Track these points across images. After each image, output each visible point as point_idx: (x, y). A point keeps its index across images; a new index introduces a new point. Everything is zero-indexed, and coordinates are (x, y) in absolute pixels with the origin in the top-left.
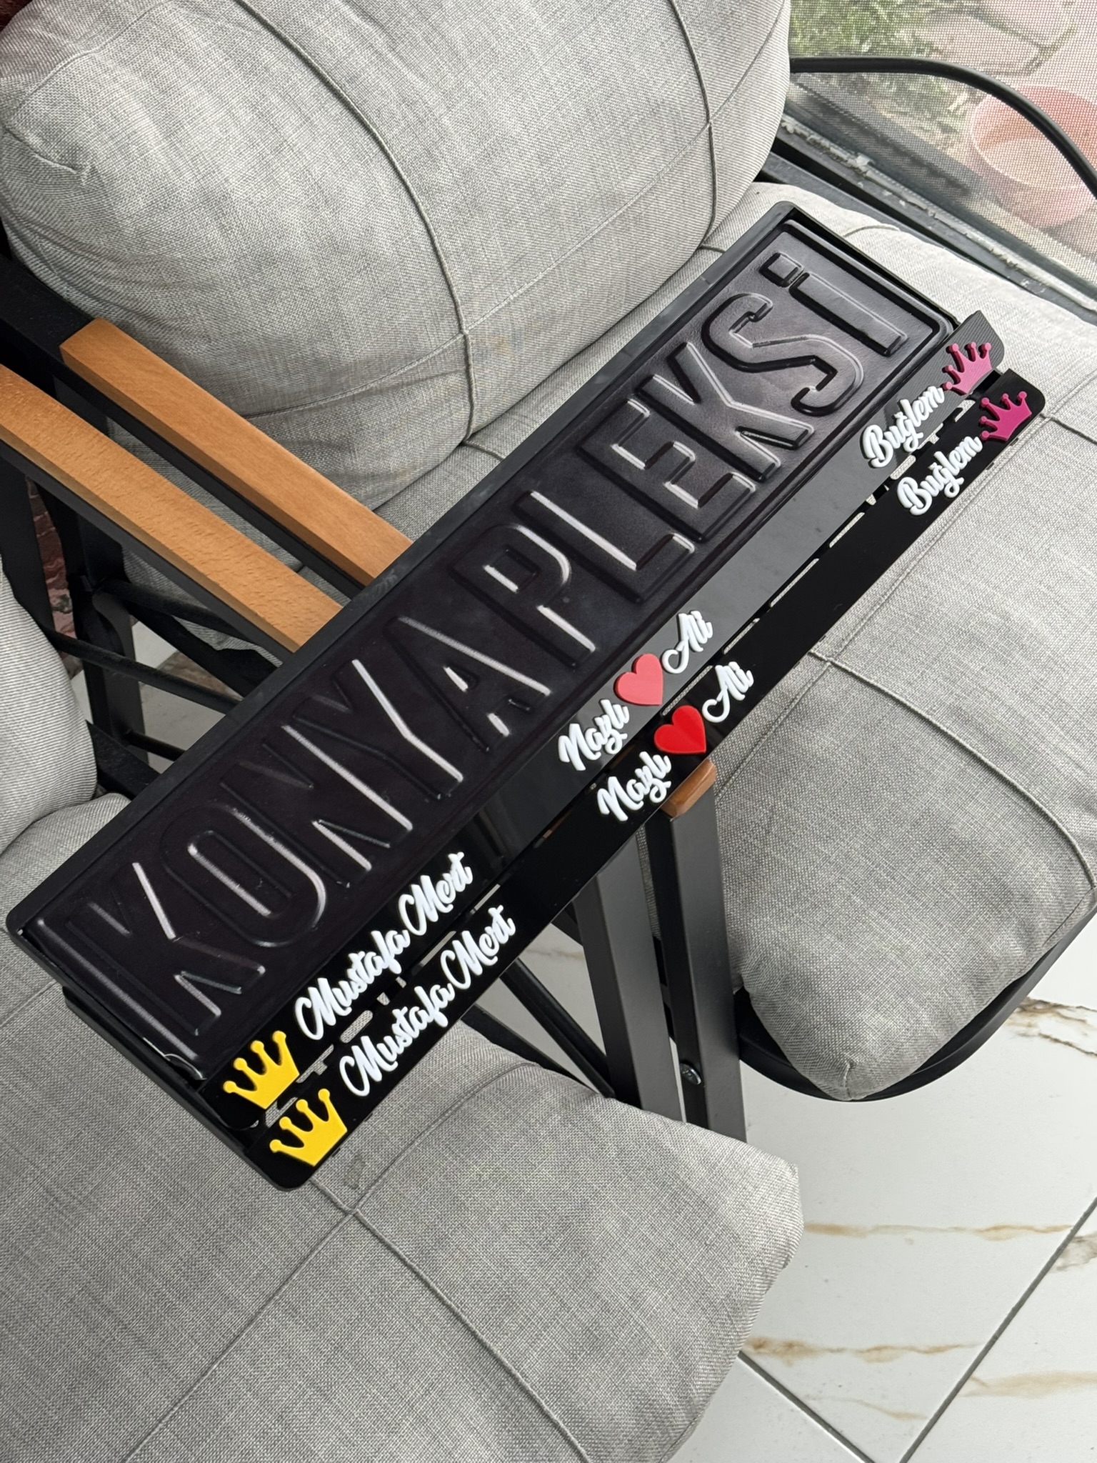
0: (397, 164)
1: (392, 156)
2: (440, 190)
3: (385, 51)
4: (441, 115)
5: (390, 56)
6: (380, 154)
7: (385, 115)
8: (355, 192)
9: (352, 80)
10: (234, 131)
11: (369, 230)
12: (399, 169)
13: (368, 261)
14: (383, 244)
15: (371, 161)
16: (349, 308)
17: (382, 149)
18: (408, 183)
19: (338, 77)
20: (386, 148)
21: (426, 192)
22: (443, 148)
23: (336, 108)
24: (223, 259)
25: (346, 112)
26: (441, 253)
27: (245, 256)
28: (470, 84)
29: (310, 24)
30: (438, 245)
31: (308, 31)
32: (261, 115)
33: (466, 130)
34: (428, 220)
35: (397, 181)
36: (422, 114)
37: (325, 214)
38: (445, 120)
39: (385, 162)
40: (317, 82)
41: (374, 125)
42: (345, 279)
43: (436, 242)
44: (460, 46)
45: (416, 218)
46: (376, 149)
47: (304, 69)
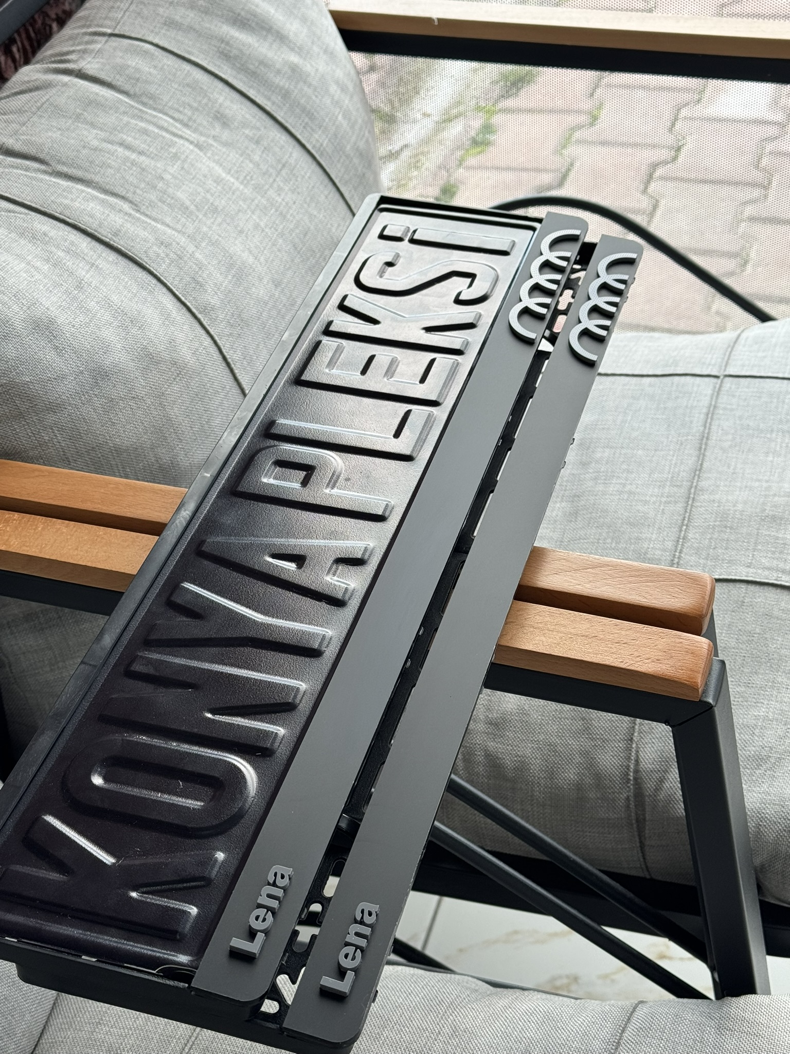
0: (174, 290)
1: (168, 284)
2: (213, 309)
3: (133, 213)
4: (193, 252)
5: (138, 215)
6: (159, 284)
7: (151, 254)
8: (151, 315)
9: (116, 234)
10: (38, 276)
11: (172, 341)
12: (177, 293)
13: (179, 369)
14: (185, 353)
15: (154, 290)
16: (175, 412)
17: (159, 280)
18: (188, 304)
19: (105, 233)
20: (162, 278)
21: (204, 311)
22: (205, 276)
23: (112, 256)
24: (64, 377)
25: (120, 258)
26: (229, 360)
27: (82, 372)
28: (205, 229)
29: (66, 202)
30: (226, 354)
31: (67, 207)
32: (55, 265)
33: (215, 262)
34: (212, 333)
35: (179, 304)
36: (179, 253)
37: (134, 331)
38: (197, 255)
39: (164, 290)
40: (89, 239)
41: (146, 263)
42: (166, 386)
43: (224, 351)
44: (188, 203)
45: (203, 332)
46: (154, 281)
47: (75, 232)
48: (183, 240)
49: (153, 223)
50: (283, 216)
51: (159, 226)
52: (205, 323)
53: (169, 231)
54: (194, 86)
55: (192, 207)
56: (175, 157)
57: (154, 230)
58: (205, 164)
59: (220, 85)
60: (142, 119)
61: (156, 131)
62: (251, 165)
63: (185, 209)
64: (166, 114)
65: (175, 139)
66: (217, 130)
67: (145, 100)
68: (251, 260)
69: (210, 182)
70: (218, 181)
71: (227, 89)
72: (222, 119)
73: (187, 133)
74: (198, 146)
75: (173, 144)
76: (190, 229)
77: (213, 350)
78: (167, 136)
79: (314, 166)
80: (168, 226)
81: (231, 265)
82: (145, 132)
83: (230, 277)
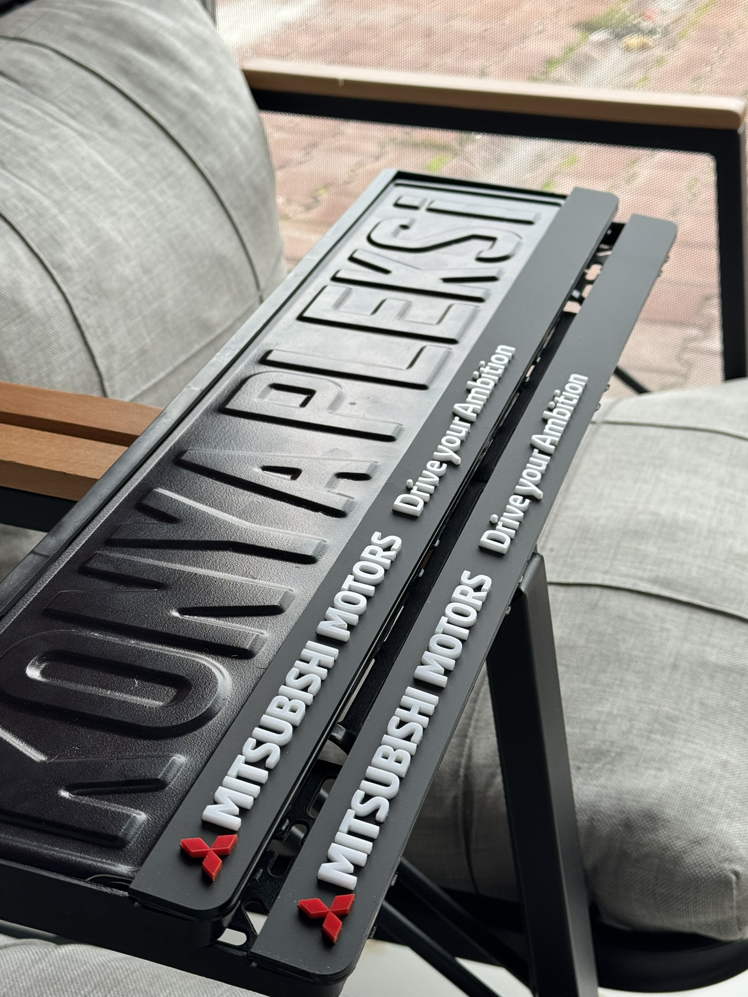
5: (3, 171)
6: (12, 231)
7: (9, 204)
15: (6, 234)
17: (13, 228)
46: (7, 227)
48: (47, 202)
49: (17, 181)
50: (162, 215)
51: (24, 185)
52: (58, 279)
53: (33, 191)
54: (87, 89)
55: (63, 179)
56: (54, 137)
57: (17, 187)
58: (85, 149)
59: (114, 93)
60: (27, 102)
61: (40, 114)
62: (134, 164)
63: (54, 178)
64: (54, 104)
65: (58, 125)
66: (105, 127)
67: (34, 89)
68: (120, 239)
69: (87, 165)
70: (96, 165)
71: (121, 99)
72: (110, 119)
73: (72, 123)
74: (81, 135)
75: (53, 127)
76: (58, 195)
77: (63, 306)
78: (50, 120)
79: (202, 183)
80: (33, 187)
81: (96, 236)
82: (28, 112)
83: (93, 247)
